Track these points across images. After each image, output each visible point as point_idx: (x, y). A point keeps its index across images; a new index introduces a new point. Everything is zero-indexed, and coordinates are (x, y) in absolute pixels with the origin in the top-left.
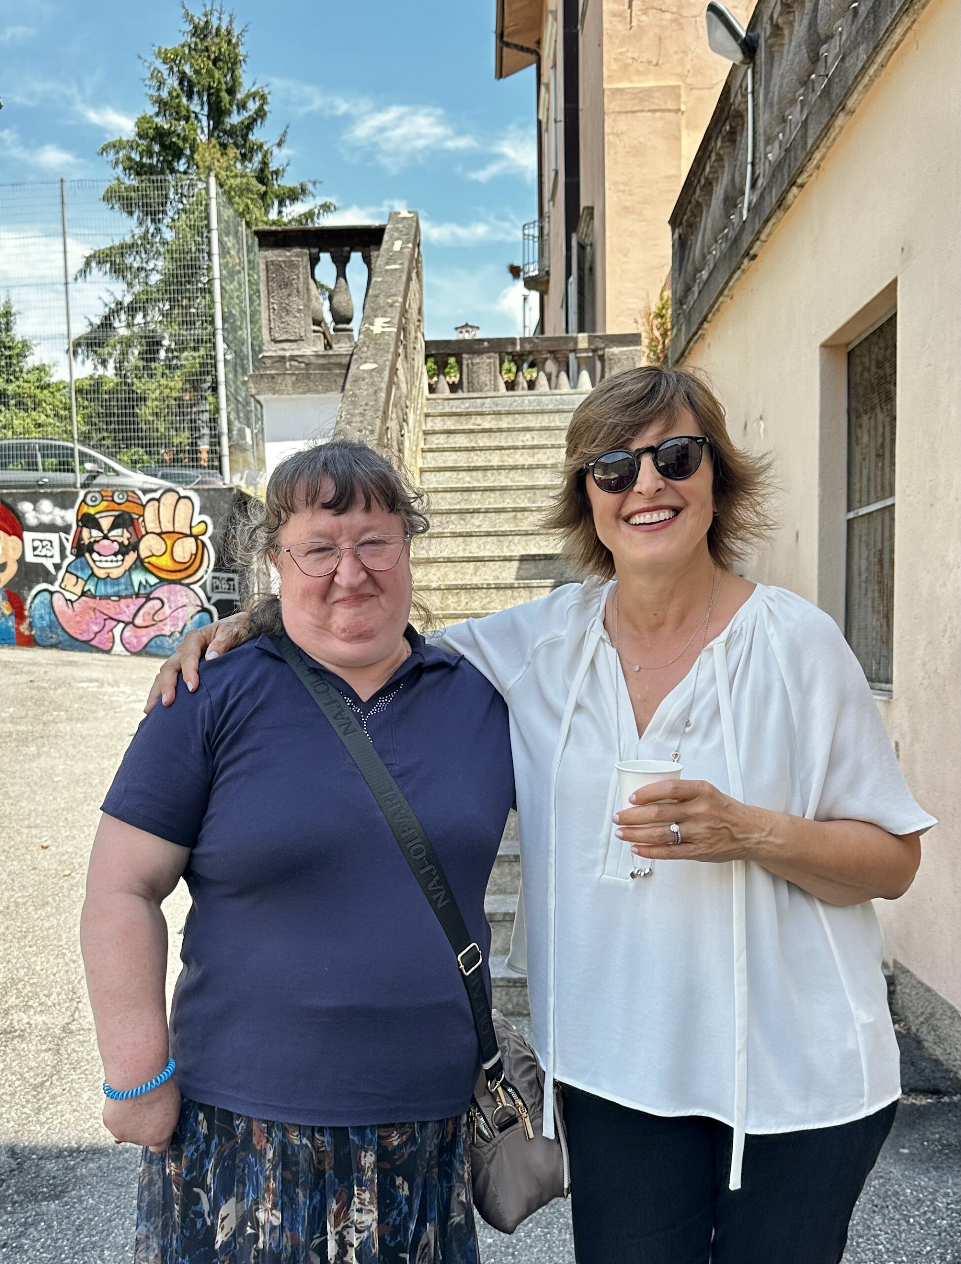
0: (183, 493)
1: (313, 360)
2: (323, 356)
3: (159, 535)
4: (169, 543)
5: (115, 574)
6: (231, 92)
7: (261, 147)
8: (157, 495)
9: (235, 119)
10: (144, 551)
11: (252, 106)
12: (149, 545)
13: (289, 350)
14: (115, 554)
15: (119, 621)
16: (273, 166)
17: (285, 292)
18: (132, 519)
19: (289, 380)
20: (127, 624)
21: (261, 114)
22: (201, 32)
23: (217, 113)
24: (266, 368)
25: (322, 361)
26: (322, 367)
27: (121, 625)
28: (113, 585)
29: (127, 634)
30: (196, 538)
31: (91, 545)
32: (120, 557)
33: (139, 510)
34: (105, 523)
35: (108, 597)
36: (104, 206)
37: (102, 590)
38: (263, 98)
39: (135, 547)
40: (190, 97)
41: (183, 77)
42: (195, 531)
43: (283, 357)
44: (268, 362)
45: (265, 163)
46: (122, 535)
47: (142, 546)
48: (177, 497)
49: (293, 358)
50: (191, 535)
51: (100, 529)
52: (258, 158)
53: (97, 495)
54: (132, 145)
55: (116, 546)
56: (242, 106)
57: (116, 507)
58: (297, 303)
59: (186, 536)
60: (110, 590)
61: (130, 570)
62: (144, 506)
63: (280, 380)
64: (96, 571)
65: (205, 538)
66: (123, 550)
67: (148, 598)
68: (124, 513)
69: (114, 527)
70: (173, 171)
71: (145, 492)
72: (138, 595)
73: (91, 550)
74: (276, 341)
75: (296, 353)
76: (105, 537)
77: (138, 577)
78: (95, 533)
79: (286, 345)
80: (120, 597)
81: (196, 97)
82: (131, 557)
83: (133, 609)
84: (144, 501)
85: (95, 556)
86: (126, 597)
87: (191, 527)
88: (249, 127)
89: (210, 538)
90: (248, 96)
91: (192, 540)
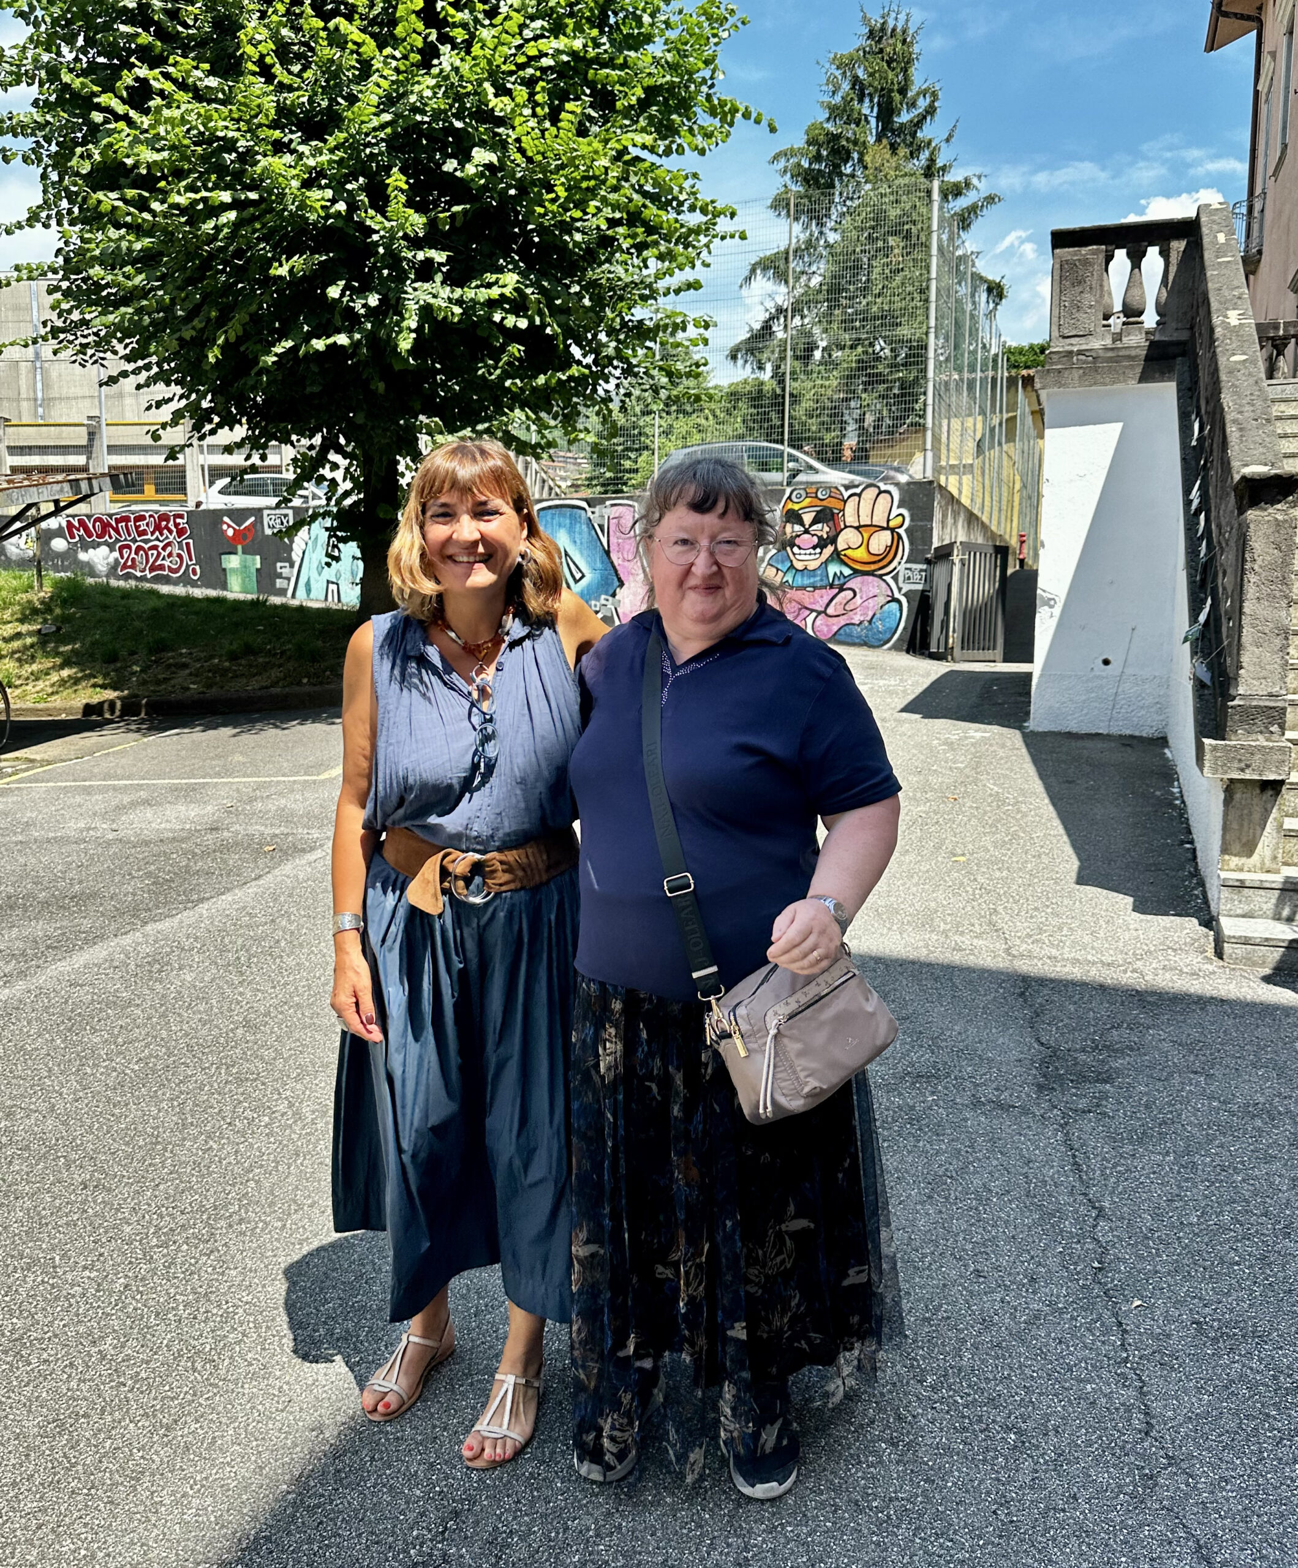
0: (883, 487)
1: (1101, 353)
2: (1112, 349)
3: (857, 528)
4: (866, 536)
5: (813, 565)
6: (903, 91)
7: (929, 143)
8: (858, 491)
9: (904, 117)
10: (841, 545)
11: (923, 103)
12: (847, 538)
13: (1077, 345)
14: (814, 548)
15: (812, 611)
16: (940, 163)
17: (1078, 289)
18: (833, 514)
19: (1076, 374)
20: (819, 613)
21: (931, 111)
22: (876, 34)
23: (886, 113)
24: (1052, 364)
25: (1110, 354)
26: (1110, 360)
27: (814, 614)
28: (809, 577)
29: (818, 622)
30: (893, 530)
31: (793, 538)
32: (818, 550)
33: (840, 505)
34: (808, 518)
35: (803, 588)
36: (771, 213)
37: (800, 581)
38: (934, 95)
39: (833, 540)
40: (861, 101)
41: (856, 80)
42: (892, 524)
43: (1071, 352)
44: (1055, 357)
45: (932, 160)
46: (822, 530)
47: (840, 539)
48: (876, 491)
49: (1080, 352)
50: (888, 528)
51: (802, 524)
52: (924, 155)
53: (803, 492)
54: (801, 153)
55: (815, 540)
56: (913, 105)
57: (819, 503)
58: (1088, 299)
59: (883, 529)
60: (806, 582)
61: (826, 562)
62: (845, 502)
63: (1066, 373)
64: (795, 563)
65: (901, 531)
66: (822, 544)
67: (841, 589)
68: (825, 508)
69: (814, 522)
70: (841, 175)
71: (847, 488)
72: (832, 586)
73: (792, 545)
74: (1065, 337)
75: (1084, 347)
76: (806, 532)
77: (833, 569)
78: (798, 528)
79: (1073, 341)
80: (815, 588)
81: (867, 100)
82: (829, 549)
83: (826, 600)
84: (846, 494)
85: (796, 549)
86: (821, 588)
87: (888, 521)
88: (919, 123)
89: (906, 531)
90: (918, 94)
91: (888, 533)
